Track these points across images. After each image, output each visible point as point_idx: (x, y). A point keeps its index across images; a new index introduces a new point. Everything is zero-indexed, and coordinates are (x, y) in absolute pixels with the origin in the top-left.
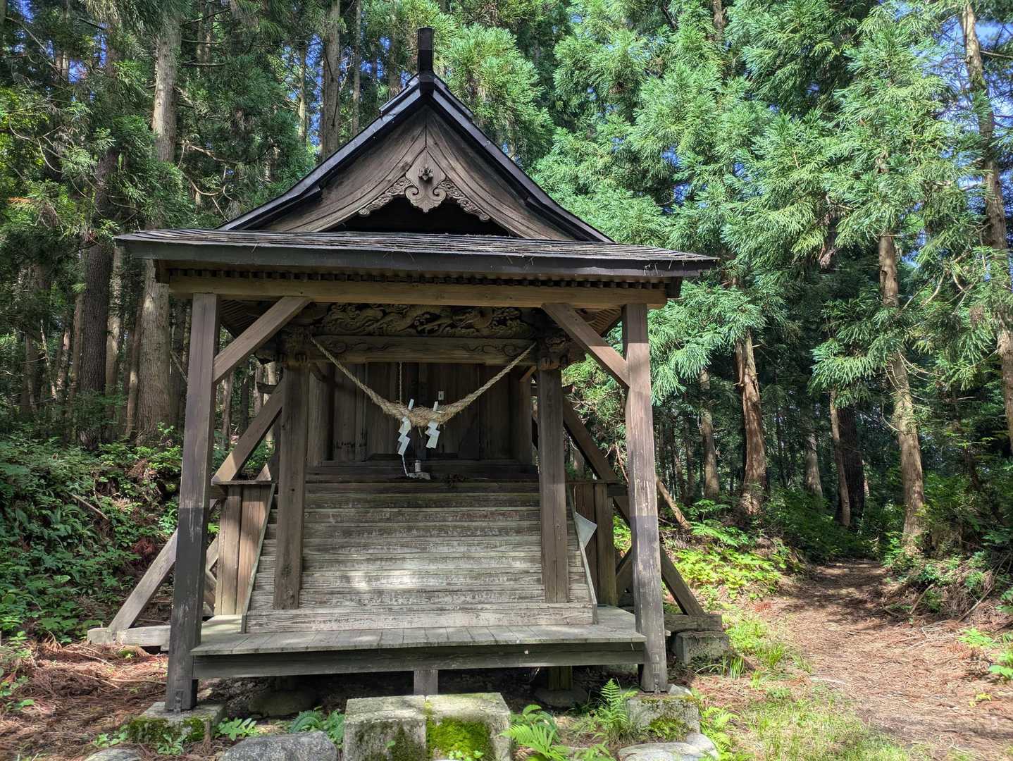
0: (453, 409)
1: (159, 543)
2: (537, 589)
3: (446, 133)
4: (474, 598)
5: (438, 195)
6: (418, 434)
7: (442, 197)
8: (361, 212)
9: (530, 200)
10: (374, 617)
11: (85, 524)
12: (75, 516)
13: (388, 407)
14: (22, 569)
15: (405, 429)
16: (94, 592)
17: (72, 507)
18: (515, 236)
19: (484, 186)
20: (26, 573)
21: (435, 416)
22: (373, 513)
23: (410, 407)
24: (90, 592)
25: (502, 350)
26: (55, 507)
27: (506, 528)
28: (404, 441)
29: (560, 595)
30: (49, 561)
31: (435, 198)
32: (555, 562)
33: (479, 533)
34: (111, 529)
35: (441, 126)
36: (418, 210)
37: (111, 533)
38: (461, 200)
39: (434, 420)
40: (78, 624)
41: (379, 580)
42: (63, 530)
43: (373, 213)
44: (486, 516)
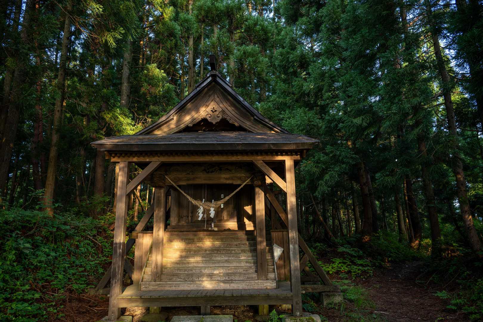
0: (220, 202)
2: (255, 275)
3: (222, 93)
4: (229, 278)
5: (219, 117)
7: (220, 118)
8: (189, 125)
9: (255, 117)
10: (189, 285)
11: (92, 247)
12: (88, 244)
13: (195, 202)
14: (67, 265)
15: (201, 211)
16: (94, 275)
17: (87, 241)
18: (250, 132)
19: (237, 113)
20: (69, 267)
21: (213, 205)
22: (192, 244)
23: (203, 202)
24: (93, 274)
25: (240, 178)
26: (81, 241)
27: (244, 250)
28: (201, 215)
29: (263, 277)
30: (77, 262)
31: (218, 118)
32: (261, 264)
33: (233, 252)
34: (103, 250)
35: (220, 90)
36: (211, 123)
38: (228, 119)
39: (213, 207)
40: (87, 287)
41: (192, 270)
42: (83, 250)
43: (194, 125)
44: (237, 245)
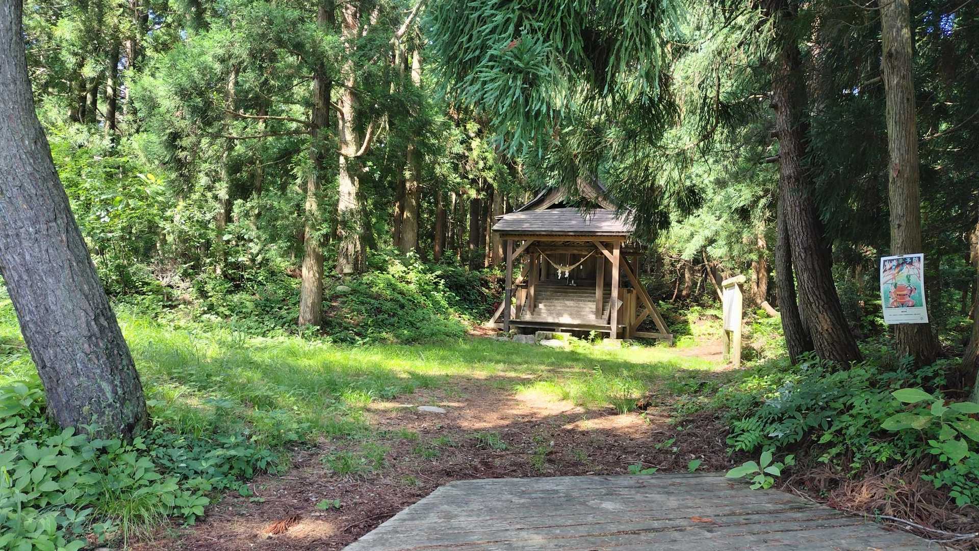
0: (572, 267)
1: (500, 304)
6: (563, 273)
13: (555, 266)
15: (559, 271)
21: (568, 269)
22: (554, 294)
23: (561, 266)
25: (587, 251)
28: (560, 275)
37: (486, 301)
